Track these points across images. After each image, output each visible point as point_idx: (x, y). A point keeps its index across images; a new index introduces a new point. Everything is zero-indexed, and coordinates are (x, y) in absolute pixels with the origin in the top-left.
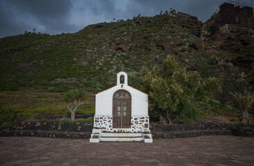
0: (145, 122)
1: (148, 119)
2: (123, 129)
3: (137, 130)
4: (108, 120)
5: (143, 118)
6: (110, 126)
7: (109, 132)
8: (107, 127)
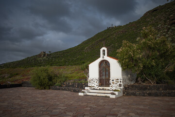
0: (119, 83)
1: (122, 81)
2: (105, 88)
3: (114, 88)
4: (96, 81)
5: (118, 80)
6: (97, 85)
7: (97, 89)
8: (95, 86)
